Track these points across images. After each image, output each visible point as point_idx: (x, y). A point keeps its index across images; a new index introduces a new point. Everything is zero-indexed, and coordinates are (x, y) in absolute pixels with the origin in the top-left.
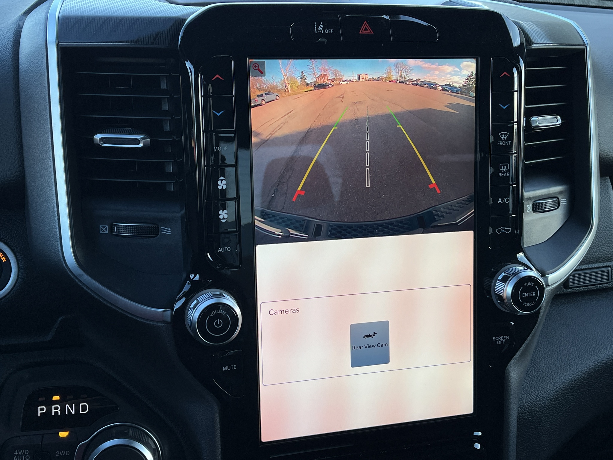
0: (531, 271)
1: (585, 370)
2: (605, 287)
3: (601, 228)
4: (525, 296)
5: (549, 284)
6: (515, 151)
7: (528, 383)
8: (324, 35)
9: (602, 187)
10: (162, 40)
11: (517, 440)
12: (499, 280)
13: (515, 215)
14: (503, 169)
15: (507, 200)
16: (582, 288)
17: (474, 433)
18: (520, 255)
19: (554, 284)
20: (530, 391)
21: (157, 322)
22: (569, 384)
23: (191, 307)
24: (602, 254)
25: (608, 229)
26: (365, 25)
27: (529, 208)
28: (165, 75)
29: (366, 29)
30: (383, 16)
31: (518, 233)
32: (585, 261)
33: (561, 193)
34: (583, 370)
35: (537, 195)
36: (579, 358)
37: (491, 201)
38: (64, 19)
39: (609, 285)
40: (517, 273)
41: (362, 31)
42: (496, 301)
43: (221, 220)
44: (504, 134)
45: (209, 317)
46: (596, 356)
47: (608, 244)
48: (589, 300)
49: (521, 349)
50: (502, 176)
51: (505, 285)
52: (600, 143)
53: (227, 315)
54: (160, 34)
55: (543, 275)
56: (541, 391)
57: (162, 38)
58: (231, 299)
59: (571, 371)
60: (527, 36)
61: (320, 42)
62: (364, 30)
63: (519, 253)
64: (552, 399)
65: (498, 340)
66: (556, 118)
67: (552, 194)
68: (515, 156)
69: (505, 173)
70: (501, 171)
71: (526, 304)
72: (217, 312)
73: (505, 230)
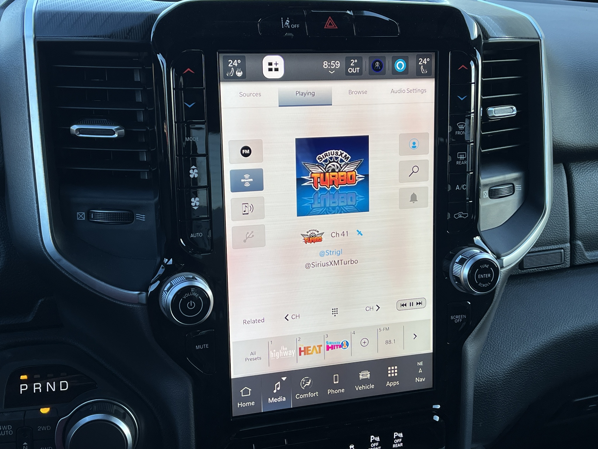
0: (487, 254)
1: (538, 346)
2: (558, 267)
3: (555, 213)
4: (480, 277)
5: (504, 266)
6: (473, 141)
7: (484, 359)
8: (290, 30)
9: (556, 173)
10: (135, 34)
11: (473, 412)
12: (456, 263)
13: (472, 201)
14: (460, 158)
15: (465, 187)
16: (536, 269)
17: (433, 406)
18: (477, 239)
19: (508, 266)
20: (486, 367)
21: (132, 304)
22: (523, 360)
23: (165, 290)
24: (555, 236)
25: (561, 213)
26: (330, 20)
27: (486, 194)
28: (138, 69)
29: (330, 24)
30: (346, 12)
31: (475, 218)
32: (538, 243)
33: (516, 179)
34: (536, 347)
35: (493, 182)
36: (532, 335)
37: (449, 188)
38: (40, 14)
39: (562, 266)
40: (473, 256)
41: (327, 26)
42: (454, 282)
43: (193, 207)
44: (462, 124)
45: (182, 299)
46: (549, 333)
47: (561, 227)
48: (542, 281)
49: (477, 327)
50: (460, 164)
51: (462, 267)
52: (554, 131)
53: (200, 297)
54: (134, 29)
55: (498, 257)
56: (496, 366)
57: (135, 33)
58: (203, 282)
59: (524, 347)
60: (484, 31)
61: (287, 36)
62: (329, 25)
63: (476, 237)
64: (507, 374)
65: (456, 319)
66: (512, 108)
67: (507, 180)
68: (472, 145)
69: (463, 161)
70: (459, 160)
71: (482, 285)
72: (190, 294)
73: (462, 215)
